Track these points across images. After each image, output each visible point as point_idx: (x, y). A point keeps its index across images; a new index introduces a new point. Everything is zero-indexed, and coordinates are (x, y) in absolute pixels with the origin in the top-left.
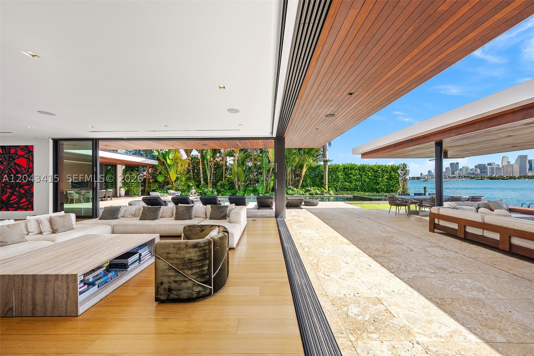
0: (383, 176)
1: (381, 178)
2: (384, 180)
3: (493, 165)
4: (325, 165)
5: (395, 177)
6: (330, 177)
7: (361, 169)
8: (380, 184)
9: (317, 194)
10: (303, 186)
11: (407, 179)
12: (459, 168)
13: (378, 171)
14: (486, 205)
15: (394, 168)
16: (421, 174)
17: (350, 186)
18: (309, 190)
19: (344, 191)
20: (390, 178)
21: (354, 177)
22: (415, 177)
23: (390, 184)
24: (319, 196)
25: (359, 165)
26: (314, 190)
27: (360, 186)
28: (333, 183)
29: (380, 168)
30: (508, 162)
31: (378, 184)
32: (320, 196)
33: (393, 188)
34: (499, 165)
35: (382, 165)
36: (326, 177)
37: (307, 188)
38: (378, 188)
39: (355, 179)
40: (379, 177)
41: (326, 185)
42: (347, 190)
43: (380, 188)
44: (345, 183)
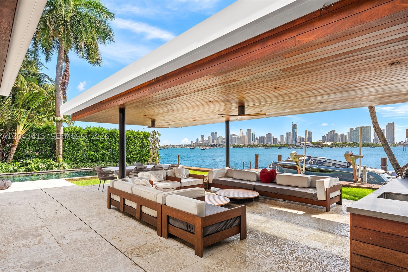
0: (135, 144)
1: (133, 146)
2: (136, 148)
3: (235, 136)
4: (57, 127)
5: (147, 145)
6: (67, 144)
7: (111, 135)
8: (133, 153)
9: (38, 169)
10: (17, 158)
11: (156, 147)
12: (217, 138)
13: (130, 137)
14: (173, 173)
15: (147, 135)
16: (192, 142)
17: (96, 156)
18: (27, 164)
19: (88, 162)
20: (143, 146)
21: (102, 144)
22: (186, 145)
23: (142, 153)
24: (44, 171)
25: (109, 129)
26: (35, 163)
27: (109, 156)
28: (72, 152)
29: (132, 134)
30: (243, 134)
31: (130, 153)
32: (46, 171)
33: (146, 157)
34: (238, 136)
35: (135, 131)
36: (59, 143)
37: (24, 161)
38: (130, 158)
39: (102, 147)
40: (131, 145)
41: (59, 155)
42: (92, 161)
43: (132, 157)
44: (88, 152)
